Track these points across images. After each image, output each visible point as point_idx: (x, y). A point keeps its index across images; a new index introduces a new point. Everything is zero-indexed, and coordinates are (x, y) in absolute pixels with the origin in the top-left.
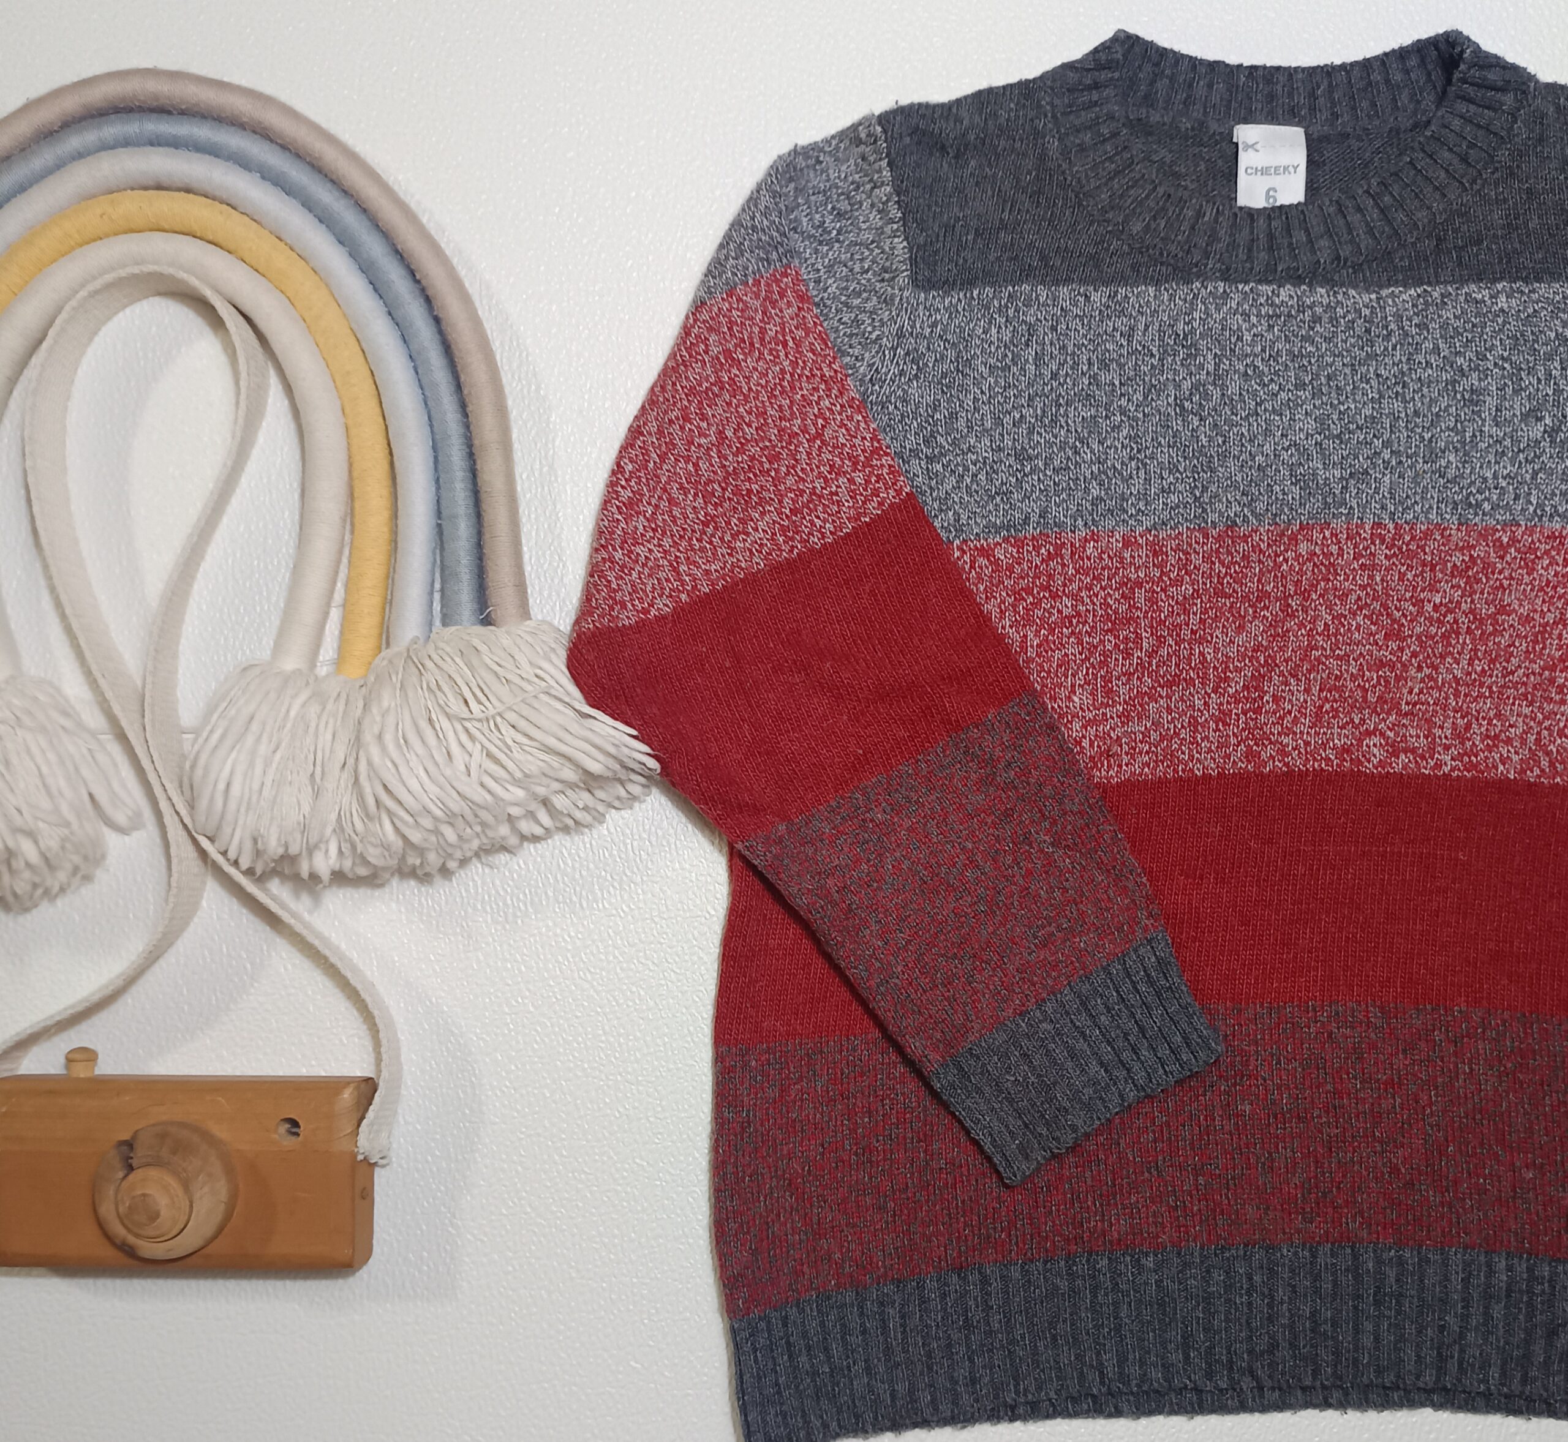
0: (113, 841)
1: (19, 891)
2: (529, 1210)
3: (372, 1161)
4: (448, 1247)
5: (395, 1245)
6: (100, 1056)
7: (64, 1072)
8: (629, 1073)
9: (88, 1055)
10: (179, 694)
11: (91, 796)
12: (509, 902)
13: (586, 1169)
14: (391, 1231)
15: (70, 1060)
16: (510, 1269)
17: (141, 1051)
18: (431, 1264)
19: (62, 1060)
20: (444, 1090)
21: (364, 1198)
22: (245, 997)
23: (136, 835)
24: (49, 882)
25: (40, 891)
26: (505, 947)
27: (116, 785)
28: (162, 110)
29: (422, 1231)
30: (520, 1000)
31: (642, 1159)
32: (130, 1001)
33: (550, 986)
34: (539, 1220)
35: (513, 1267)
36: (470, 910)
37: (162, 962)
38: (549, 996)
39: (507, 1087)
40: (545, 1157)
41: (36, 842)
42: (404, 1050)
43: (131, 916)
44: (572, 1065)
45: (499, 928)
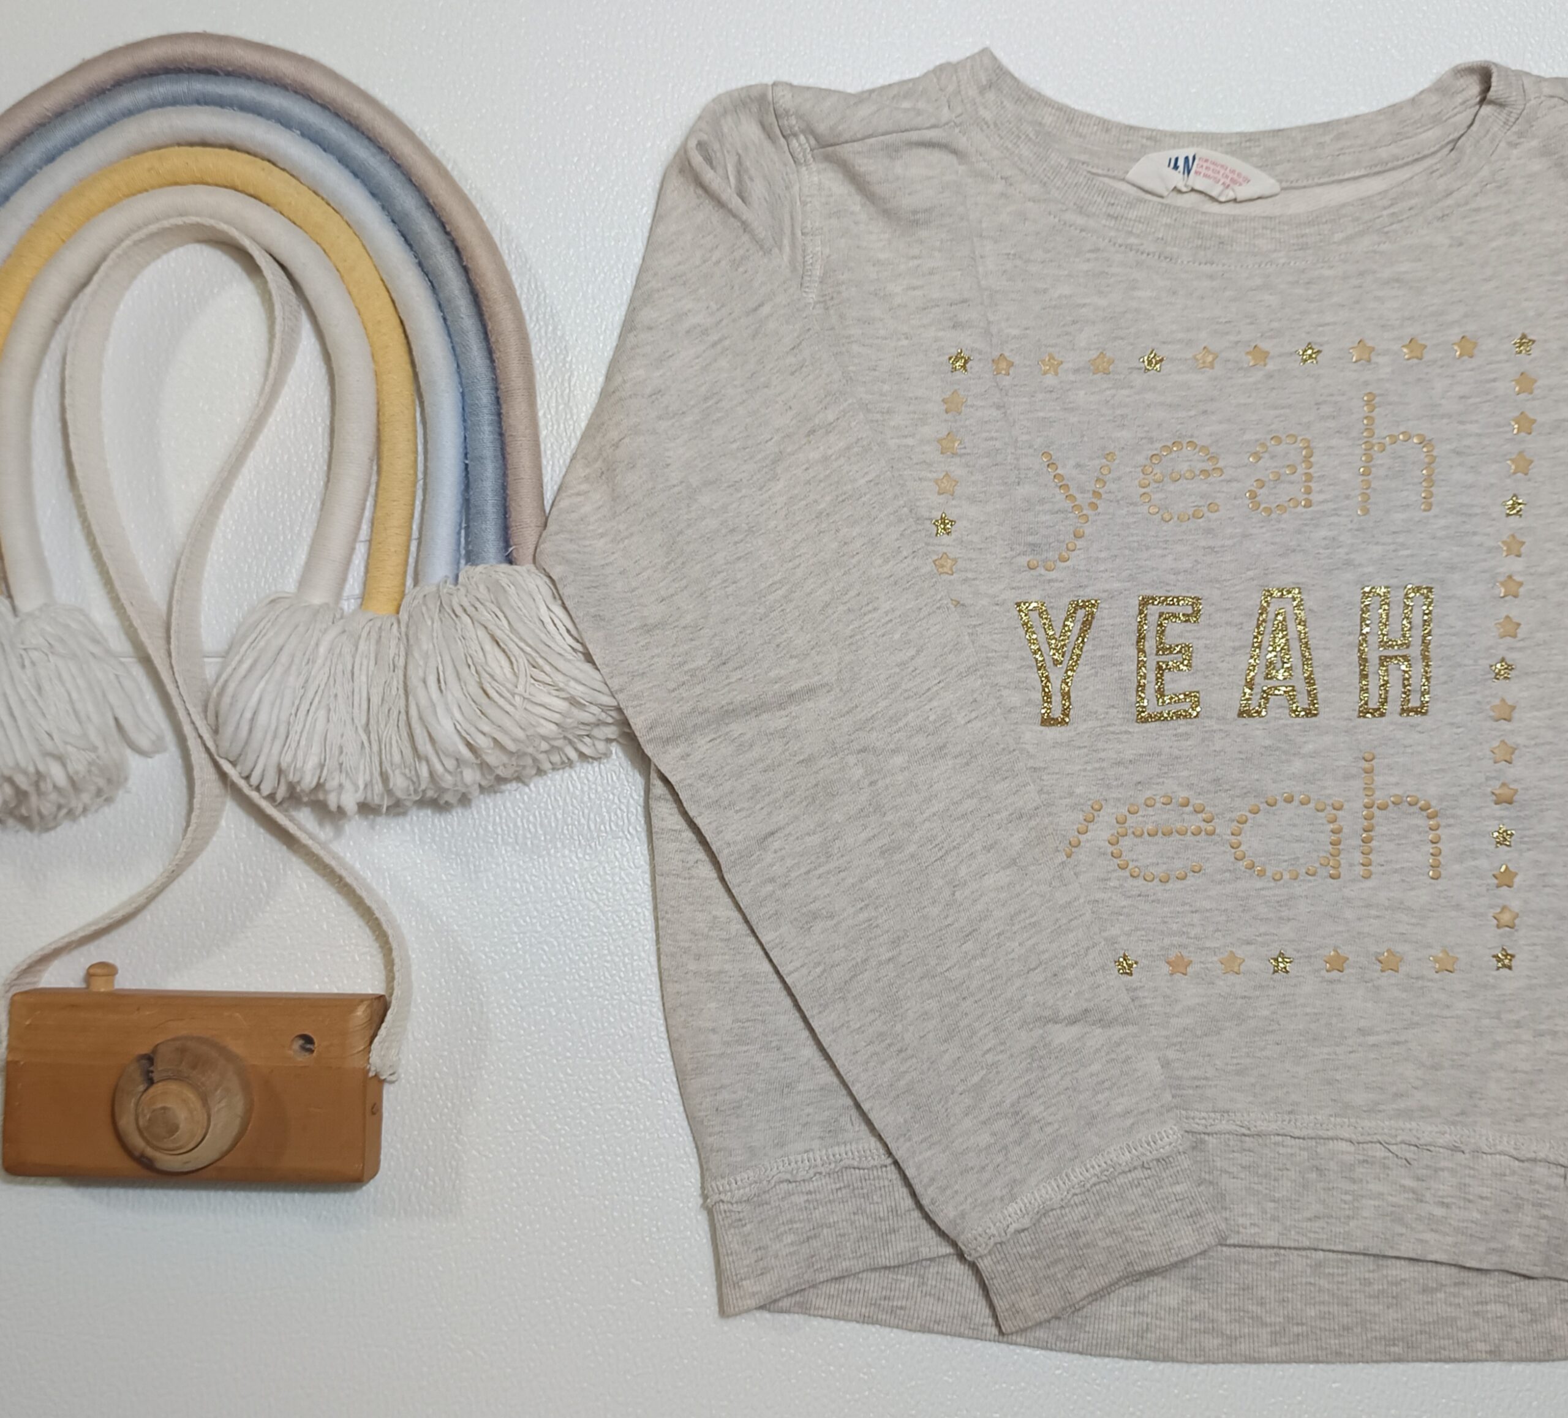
0: (135, 762)
1: (45, 812)
2: (534, 1127)
3: (383, 1078)
4: (454, 1163)
5: (402, 1160)
6: (120, 972)
7: (84, 986)
8: (634, 993)
9: (107, 970)
10: (203, 619)
11: (116, 720)
12: (520, 824)
13: (590, 1088)
14: (399, 1146)
15: (89, 976)
16: (515, 1185)
17: (158, 966)
18: (437, 1179)
19: (82, 973)
20: (453, 1007)
21: (373, 1113)
22: (261, 915)
23: (157, 757)
24: (73, 803)
25: (64, 811)
26: (515, 867)
27: (140, 709)
28: (209, 71)
29: (428, 1146)
30: (528, 919)
31: (644, 1077)
32: (149, 917)
33: (557, 906)
34: (543, 1137)
35: (517, 1183)
36: (481, 832)
37: (181, 880)
38: (556, 917)
39: (514, 1005)
40: (550, 1075)
41: (64, 765)
42: (414, 968)
43: (152, 834)
44: (577, 984)
45: (509, 849)
